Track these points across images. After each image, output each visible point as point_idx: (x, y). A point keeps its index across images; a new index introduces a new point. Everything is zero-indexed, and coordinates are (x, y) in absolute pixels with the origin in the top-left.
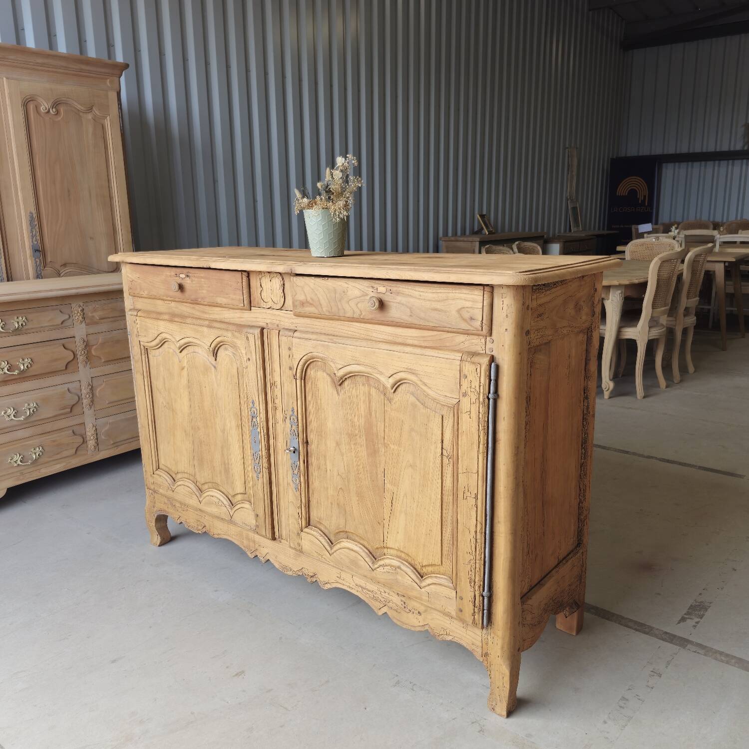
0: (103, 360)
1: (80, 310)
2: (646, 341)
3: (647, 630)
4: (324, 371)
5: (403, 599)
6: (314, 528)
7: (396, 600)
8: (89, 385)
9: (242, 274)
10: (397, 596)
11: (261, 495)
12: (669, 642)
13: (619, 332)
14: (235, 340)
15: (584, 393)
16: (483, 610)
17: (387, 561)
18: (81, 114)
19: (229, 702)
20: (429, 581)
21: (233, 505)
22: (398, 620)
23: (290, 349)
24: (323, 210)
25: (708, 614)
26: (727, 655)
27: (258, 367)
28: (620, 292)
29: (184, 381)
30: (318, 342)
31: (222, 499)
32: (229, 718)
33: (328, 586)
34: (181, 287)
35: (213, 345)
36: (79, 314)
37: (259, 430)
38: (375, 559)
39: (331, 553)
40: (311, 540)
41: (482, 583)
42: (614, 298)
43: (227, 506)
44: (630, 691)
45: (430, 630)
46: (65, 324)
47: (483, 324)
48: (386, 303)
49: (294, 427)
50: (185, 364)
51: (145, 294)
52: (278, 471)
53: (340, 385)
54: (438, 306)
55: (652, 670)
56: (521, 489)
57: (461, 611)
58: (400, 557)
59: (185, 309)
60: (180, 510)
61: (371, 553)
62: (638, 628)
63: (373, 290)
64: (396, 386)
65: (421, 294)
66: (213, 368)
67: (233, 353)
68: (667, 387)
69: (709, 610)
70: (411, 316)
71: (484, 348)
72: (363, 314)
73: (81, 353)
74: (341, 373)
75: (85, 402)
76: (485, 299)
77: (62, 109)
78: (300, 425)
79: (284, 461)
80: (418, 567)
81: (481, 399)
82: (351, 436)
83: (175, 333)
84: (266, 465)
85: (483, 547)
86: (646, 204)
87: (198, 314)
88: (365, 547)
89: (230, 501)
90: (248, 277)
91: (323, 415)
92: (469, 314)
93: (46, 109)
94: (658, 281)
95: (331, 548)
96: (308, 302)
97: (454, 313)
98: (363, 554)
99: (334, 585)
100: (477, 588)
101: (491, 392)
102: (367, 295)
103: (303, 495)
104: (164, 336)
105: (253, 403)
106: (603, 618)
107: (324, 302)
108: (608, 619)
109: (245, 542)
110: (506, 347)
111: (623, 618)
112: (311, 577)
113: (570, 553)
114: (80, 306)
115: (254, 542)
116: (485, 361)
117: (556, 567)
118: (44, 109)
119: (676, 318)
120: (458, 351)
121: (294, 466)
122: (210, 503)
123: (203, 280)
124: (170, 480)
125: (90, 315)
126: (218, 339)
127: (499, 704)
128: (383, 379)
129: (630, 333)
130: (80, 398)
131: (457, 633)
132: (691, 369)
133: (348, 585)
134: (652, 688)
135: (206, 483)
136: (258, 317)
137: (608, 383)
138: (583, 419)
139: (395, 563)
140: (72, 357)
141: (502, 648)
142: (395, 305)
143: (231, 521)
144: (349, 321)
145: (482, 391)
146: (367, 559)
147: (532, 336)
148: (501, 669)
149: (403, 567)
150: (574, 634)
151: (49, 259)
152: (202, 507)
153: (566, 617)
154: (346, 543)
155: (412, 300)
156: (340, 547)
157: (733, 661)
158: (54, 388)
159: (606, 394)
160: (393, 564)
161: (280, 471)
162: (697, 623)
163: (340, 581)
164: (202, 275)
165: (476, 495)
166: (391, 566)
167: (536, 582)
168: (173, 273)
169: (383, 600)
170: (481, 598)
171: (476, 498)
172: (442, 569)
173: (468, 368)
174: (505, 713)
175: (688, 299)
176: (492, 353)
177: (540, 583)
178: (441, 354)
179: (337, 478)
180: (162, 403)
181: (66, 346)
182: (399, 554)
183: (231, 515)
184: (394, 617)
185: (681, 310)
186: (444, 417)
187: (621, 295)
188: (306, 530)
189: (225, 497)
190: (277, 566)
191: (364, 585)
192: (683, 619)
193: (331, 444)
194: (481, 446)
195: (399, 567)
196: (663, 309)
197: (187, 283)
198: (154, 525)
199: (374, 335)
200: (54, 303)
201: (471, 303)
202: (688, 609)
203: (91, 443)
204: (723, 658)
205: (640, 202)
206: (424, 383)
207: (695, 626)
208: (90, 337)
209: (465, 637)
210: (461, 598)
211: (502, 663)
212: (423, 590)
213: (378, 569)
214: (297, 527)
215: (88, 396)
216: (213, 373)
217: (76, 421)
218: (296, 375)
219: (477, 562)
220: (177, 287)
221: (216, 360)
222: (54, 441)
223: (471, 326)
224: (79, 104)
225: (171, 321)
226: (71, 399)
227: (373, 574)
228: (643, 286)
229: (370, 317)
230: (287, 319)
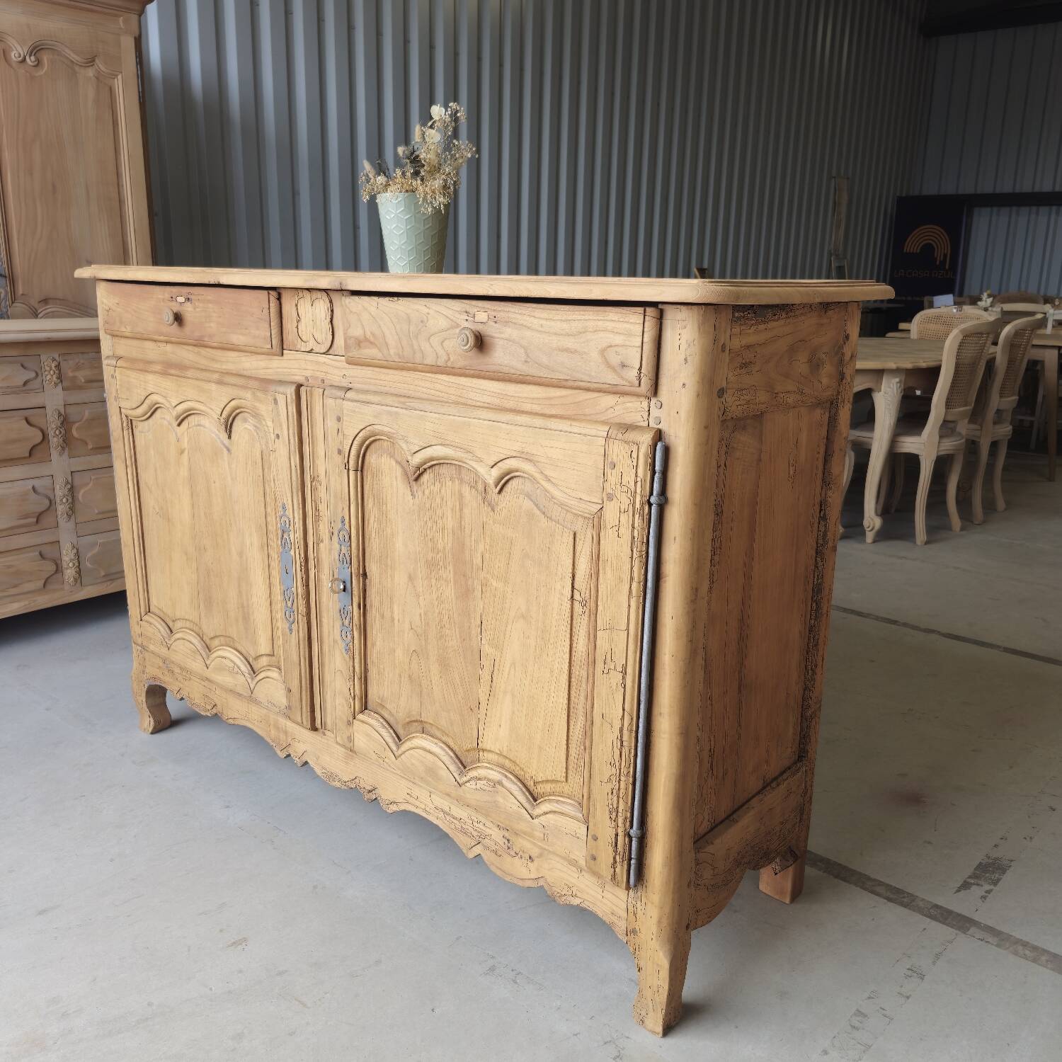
0: (90, 446)
1: (53, 365)
2: (934, 457)
3: (905, 900)
4: (392, 456)
5: (507, 835)
6: (373, 714)
7: (496, 835)
8: (67, 483)
9: (269, 293)
10: (496, 829)
11: (295, 658)
12: (940, 922)
13: (893, 442)
14: (257, 404)
15: (821, 510)
16: (630, 859)
17: (481, 772)
18: (77, 68)
19: (213, 988)
20: (545, 807)
21: (254, 673)
22: (497, 867)
23: (339, 419)
24: (407, 194)
25: (1008, 878)
26: (1035, 948)
27: (292, 448)
28: (897, 380)
29: (184, 472)
30: (384, 407)
31: (238, 662)
32: (208, 1016)
33: (394, 808)
34: (178, 318)
35: (224, 415)
36: (52, 372)
37: (292, 553)
38: (465, 767)
39: (396, 754)
40: (368, 733)
41: (629, 815)
42: (889, 389)
43: (246, 675)
44: (871, 1000)
45: (546, 887)
46: (29, 386)
47: (642, 375)
48: (486, 339)
49: (344, 550)
50: (185, 445)
51: (127, 330)
52: (320, 621)
53: (416, 479)
54: (570, 343)
55: (908, 967)
56: (700, 661)
57: (594, 859)
58: (502, 767)
59: (186, 354)
60: (180, 678)
61: (459, 759)
62: (892, 896)
63: (467, 318)
64: (503, 482)
65: (543, 322)
66: (225, 449)
67: (256, 426)
68: (962, 529)
69: (1009, 873)
70: (526, 361)
71: (646, 417)
72: (452, 360)
73: (55, 432)
74: (416, 460)
75: (61, 508)
76: (646, 330)
77: (46, 58)
78: (354, 545)
79: (330, 603)
80: (530, 784)
81: (638, 506)
82: (431, 565)
83: (170, 393)
84: (302, 609)
85: (633, 754)
86: (947, 267)
87: (203, 362)
88: (449, 747)
89: (251, 666)
90: (279, 299)
91: (389, 531)
92: (619, 357)
93: (20, 57)
94: (957, 366)
95: (398, 747)
96: (367, 340)
97: (595, 355)
98: (446, 759)
99: (403, 807)
100: (620, 820)
101: (655, 493)
102: (458, 326)
103: (357, 661)
104: (154, 398)
105: (284, 508)
106: (837, 877)
107: (391, 339)
108: (844, 880)
109: (273, 732)
110: (683, 414)
111: (869, 879)
112: (370, 791)
113: (784, 772)
114: (54, 360)
115: (286, 733)
116: (646, 439)
117: (759, 793)
118: (16, 55)
119: (981, 425)
120: (604, 423)
121: (342, 612)
122: (220, 669)
123: (210, 305)
124: (164, 630)
125: (71, 374)
126: (233, 403)
127: (651, 1014)
128: (482, 470)
129: (910, 444)
130: (53, 502)
131: (588, 893)
132: (1001, 504)
133: (423, 807)
134: (908, 998)
135: (216, 637)
136: (293, 366)
137: (872, 520)
138: (817, 553)
139: (495, 775)
140: (40, 438)
141: (659, 922)
142: (501, 342)
143: (251, 698)
144: (432, 373)
145: (639, 490)
146: (452, 768)
147: (728, 397)
148: (657, 959)
149: (505, 782)
150: (787, 901)
151: (20, 290)
152: (208, 673)
153: (776, 874)
154: (421, 741)
155: (528, 333)
156: (413, 746)
157: (1044, 958)
158: (9, 484)
159: (870, 536)
160: (491, 777)
161: (325, 621)
162: (989, 892)
163: (411, 800)
164: (209, 298)
165: (625, 668)
166: (489, 780)
167: (723, 816)
168: (167, 296)
169: (475, 834)
170: (627, 839)
171: (624, 672)
172: (567, 789)
173: (618, 451)
174: (660, 1029)
175: (1001, 397)
176: (660, 427)
177: (730, 818)
178: (576, 427)
179: (408, 633)
180: (154, 508)
181: (32, 420)
182: (502, 760)
183: (252, 688)
184: (493, 864)
185: (991, 414)
186: (578, 535)
187: (899, 385)
188: (360, 716)
189: (243, 659)
190: (319, 771)
191: (447, 809)
192: (965, 886)
193: (400, 579)
194: (635, 585)
195: (500, 783)
196: (962, 409)
197: (189, 311)
198: (144, 700)
199: (472, 395)
200: (14, 352)
201: (622, 337)
202: (975, 869)
203: (70, 573)
204: (1027, 952)
205: (938, 263)
206: (546, 476)
207: (984, 898)
208: (71, 410)
209: (601, 902)
210: (595, 839)
211: (658, 948)
212: (536, 821)
213: (468, 784)
214: (349, 712)
215: (64, 500)
216: (226, 459)
217: (46, 537)
218: (348, 462)
219: (622, 778)
220: (171, 318)
221: (230, 437)
222: (9, 567)
223: (622, 378)
224: (73, 51)
225: (164, 374)
226: (39, 504)
227: (460, 791)
228: (934, 372)
229: (461, 363)
230: (335, 369)
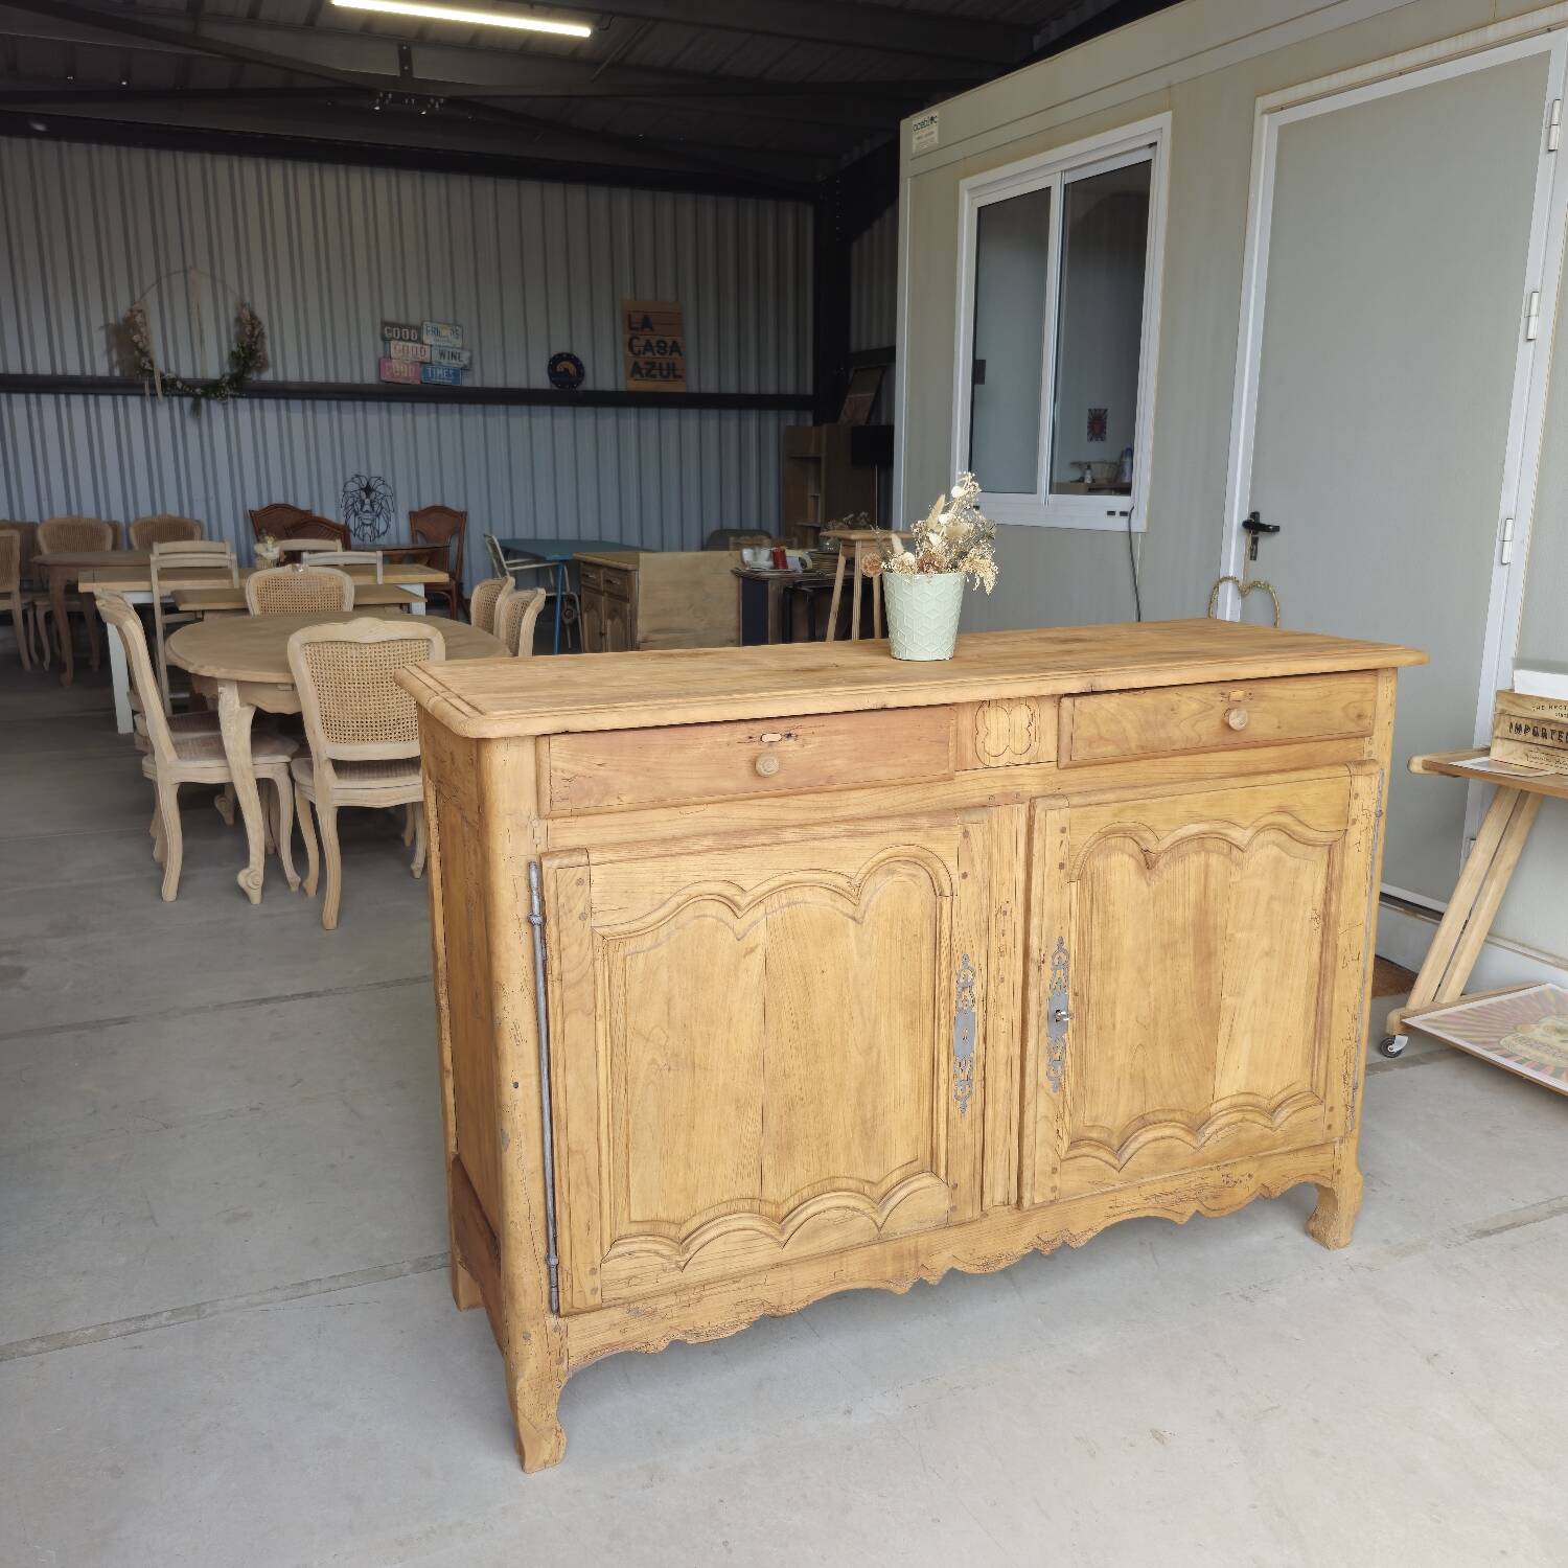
4: (1124, 852)
5: (1230, 1170)
9: (950, 709)
14: (931, 846)
17: (1220, 1122)
21: (877, 1203)
22: (1213, 1210)
23: (1064, 830)
27: (984, 884)
37: (975, 1010)
38: (1197, 1131)
43: (869, 1212)
45: (1264, 1191)
49: (1059, 974)
54: (1318, 706)
61: (1188, 1127)
72: (1204, 738)
74: (1164, 845)
82: (1167, 947)
89: (869, 1198)
95: (1119, 1158)
96: (1101, 738)
97: (1339, 712)
99: (1102, 1227)
102: (1213, 707)
104: (697, 890)
105: (965, 959)
112: (1053, 1242)
121: (1054, 1047)
123: (839, 737)
126: (882, 855)
133: (1130, 1209)
136: (970, 787)
154: (1145, 1136)
155: (1281, 704)
163: (1115, 1211)
164: (840, 727)
165: (1359, 955)
166: (1230, 1125)
168: (739, 737)
169: (1192, 1194)
171: (1359, 958)
173: (1361, 783)
176: (1372, 757)
178: (1323, 773)
179: (1133, 1030)
182: (1235, 1101)
183: (880, 1224)
188: (1070, 1153)
189: (856, 1195)
190: (972, 1269)
193: (1127, 975)
195: (1242, 1119)
201: (1359, 695)
210: (1332, 1110)
213: (1207, 1143)
214: (1054, 1157)
218: (1073, 874)
225: (730, 849)
229: (1214, 741)
